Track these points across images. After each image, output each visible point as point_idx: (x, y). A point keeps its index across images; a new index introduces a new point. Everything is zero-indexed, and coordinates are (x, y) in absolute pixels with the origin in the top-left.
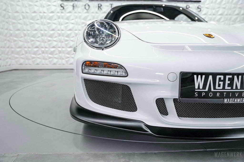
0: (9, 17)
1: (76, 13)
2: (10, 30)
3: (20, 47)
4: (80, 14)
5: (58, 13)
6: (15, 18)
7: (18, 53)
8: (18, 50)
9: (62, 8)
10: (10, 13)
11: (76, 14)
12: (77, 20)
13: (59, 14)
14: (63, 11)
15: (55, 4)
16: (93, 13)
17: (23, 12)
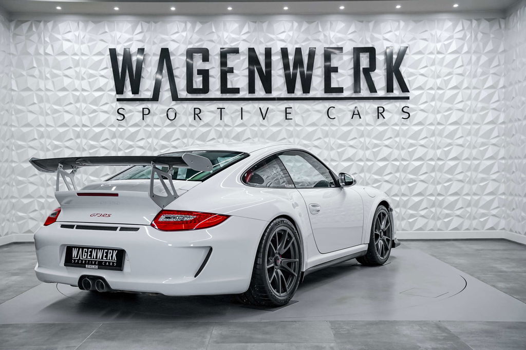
0: (12, 136)
1: (148, 125)
2: (12, 161)
3: (29, 196)
4: (157, 129)
5: (112, 126)
6: (23, 137)
7: (24, 208)
8: (26, 201)
9: (120, 118)
10: (14, 126)
11: (149, 129)
12: (150, 140)
13: (114, 129)
14: (123, 123)
15: (105, 108)
16: (183, 125)
17: (40, 126)
